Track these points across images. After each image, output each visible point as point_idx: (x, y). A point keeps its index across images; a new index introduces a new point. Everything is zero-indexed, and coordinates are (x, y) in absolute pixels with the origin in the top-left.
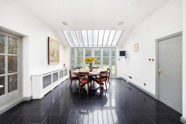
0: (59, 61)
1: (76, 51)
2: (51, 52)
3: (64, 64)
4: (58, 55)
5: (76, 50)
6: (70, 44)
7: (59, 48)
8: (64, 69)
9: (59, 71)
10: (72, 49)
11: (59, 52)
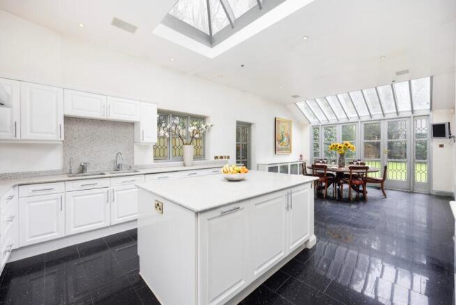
0: (290, 150)
1: (322, 132)
2: (279, 137)
3: (301, 156)
4: (289, 141)
5: (323, 129)
6: (311, 119)
7: (290, 130)
8: (298, 163)
9: (289, 165)
10: (316, 128)
11: (291, 135)
